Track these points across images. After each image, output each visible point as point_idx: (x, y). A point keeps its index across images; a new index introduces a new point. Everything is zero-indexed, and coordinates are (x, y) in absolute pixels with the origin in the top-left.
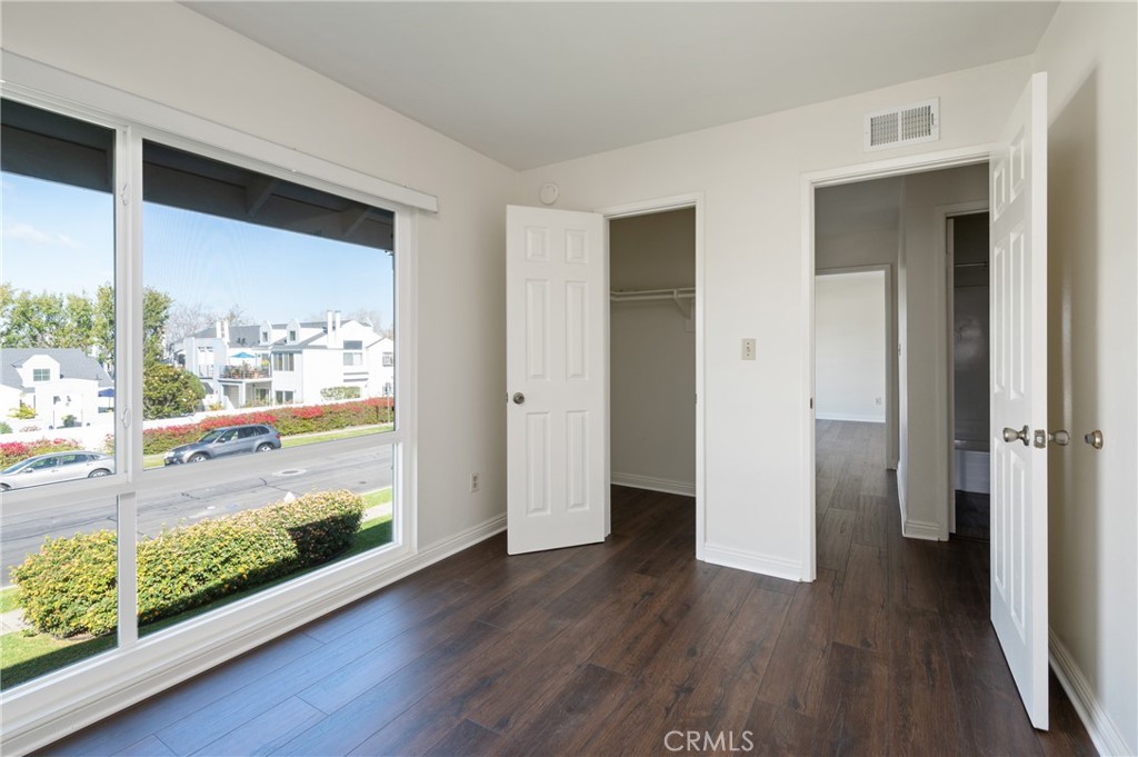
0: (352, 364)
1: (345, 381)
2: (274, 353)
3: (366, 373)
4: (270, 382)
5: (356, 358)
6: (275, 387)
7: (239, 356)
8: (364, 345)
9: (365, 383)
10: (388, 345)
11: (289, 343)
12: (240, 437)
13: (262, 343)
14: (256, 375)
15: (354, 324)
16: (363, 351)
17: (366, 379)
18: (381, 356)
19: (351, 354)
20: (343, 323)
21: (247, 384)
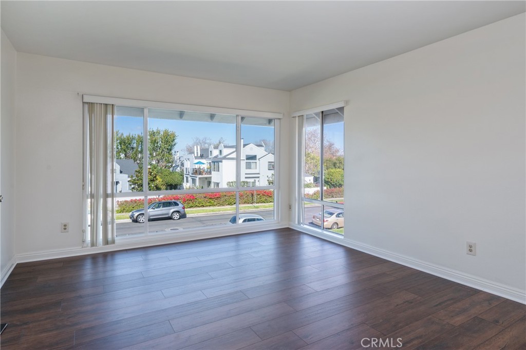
0: (250, 168)
1: (246, 178)
2: (213, 162)
3: (259, 174)
4: (211, 177)
5: (253, 165)
6: (213, 180)
7: (197, 163)
8: (258, 158)
9: (258, 179)
10: (271, 158)
11: (219, 157)
12: (164, 207)
13: (210, 157)
14: (204, 173)
15: (252, 145)
16: (257, 161)
17: (259, 177)
18: (267, 164)
19: (250, 162)
20: (245, 145)
21: (200, 178)
